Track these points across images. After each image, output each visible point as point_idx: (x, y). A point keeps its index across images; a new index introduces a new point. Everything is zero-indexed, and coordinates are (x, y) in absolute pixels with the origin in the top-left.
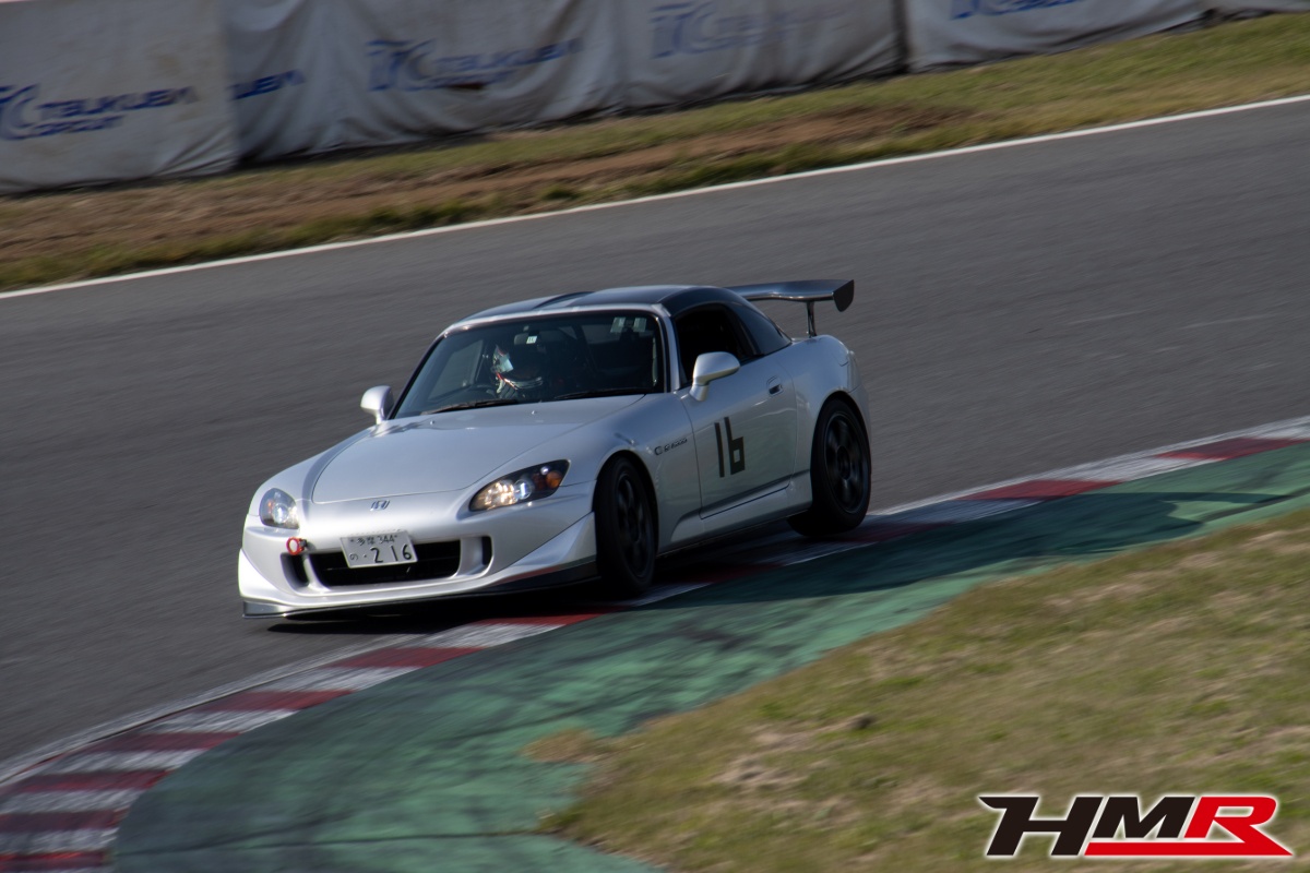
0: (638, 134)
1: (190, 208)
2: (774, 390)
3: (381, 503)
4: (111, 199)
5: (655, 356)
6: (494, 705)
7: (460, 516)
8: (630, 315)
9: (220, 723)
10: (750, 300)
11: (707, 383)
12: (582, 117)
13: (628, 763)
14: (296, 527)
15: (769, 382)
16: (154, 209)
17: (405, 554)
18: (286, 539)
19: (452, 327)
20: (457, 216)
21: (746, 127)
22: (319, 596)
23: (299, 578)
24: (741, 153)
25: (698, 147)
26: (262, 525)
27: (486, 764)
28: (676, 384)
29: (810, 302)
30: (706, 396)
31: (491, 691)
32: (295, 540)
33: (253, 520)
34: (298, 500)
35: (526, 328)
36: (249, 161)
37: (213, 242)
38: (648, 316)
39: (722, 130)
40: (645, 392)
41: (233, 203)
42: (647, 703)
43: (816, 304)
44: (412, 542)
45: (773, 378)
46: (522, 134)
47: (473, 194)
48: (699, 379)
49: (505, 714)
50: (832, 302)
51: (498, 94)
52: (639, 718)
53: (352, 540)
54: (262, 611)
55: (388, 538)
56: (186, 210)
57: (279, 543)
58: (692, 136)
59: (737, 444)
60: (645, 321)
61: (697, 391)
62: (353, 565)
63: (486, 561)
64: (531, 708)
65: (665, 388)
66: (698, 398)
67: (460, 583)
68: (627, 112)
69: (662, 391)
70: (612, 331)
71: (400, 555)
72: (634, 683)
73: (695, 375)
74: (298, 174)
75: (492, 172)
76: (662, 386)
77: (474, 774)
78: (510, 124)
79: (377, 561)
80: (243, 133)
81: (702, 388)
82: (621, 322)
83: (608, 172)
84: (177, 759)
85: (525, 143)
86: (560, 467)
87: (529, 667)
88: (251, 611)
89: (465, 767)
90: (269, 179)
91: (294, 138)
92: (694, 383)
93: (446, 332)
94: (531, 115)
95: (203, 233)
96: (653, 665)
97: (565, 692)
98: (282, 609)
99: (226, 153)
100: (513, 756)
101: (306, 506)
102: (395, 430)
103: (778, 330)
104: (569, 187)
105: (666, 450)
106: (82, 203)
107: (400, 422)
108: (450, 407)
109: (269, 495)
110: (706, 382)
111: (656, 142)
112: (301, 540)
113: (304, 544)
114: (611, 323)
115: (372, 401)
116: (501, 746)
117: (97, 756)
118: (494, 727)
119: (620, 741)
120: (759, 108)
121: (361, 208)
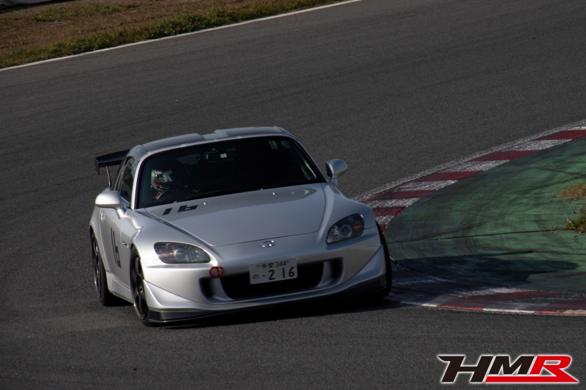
6: (544, 175)
9: (426, 186)
17: (291, 273)
18: (208, 268)
22: (227, 303)
26: (164, 264)
27: (541, 200)
31: (542, 169)
44: (297, 264)
49: (550, 178)
53: (258, 266)
55: (283, 263)
62: (253, 282)
64: (560, 175)
71: (287, 274)
77: (536, 205)
79: (270, 279)
82: (274, 143)
84: (409, 202)
87: (558, 158)
89: (533, 202)
97: (575, 168)
100: (554, 197)
116: (548, 192)
117: (374, 202)
118: (545, 184)
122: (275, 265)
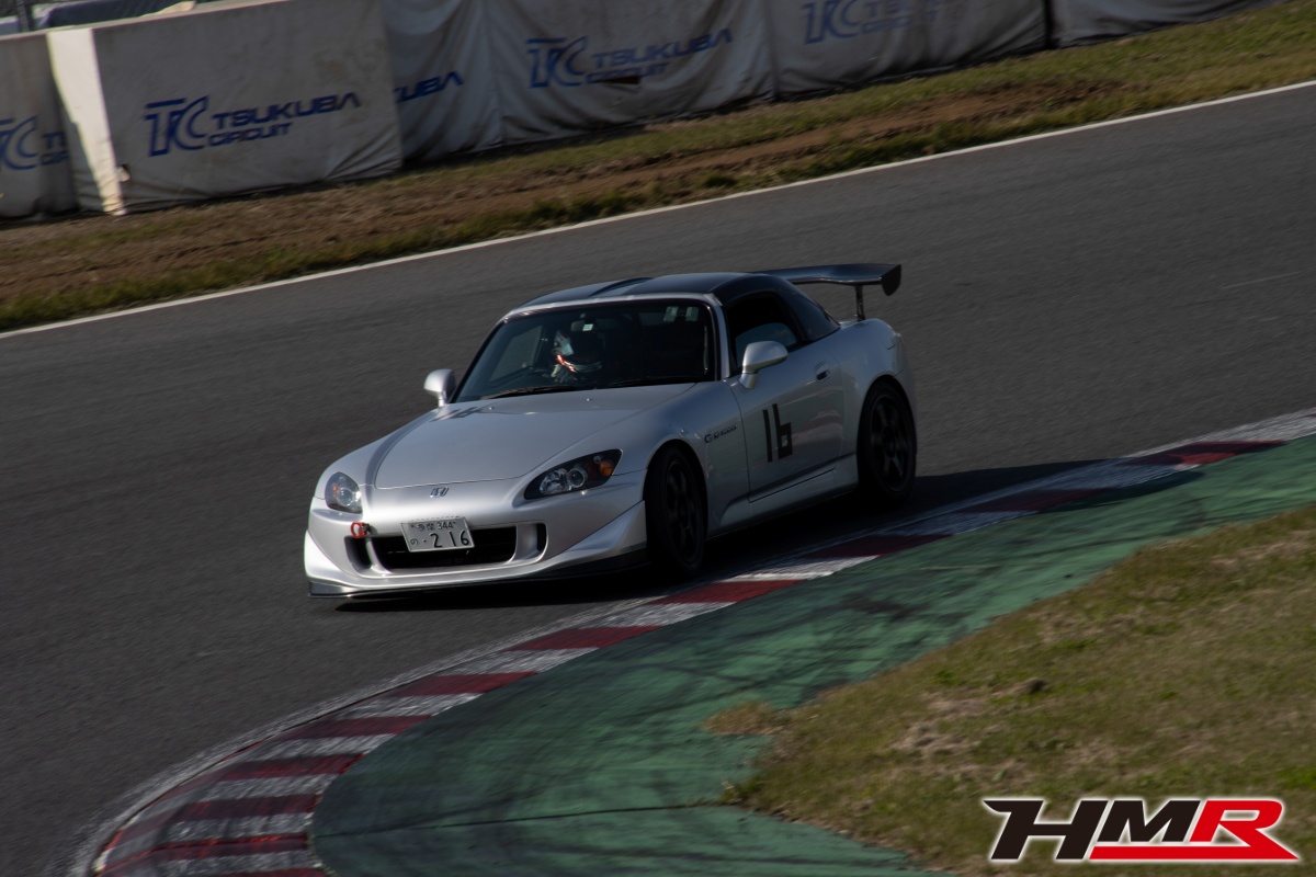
0: (789, 120)
1: (361, 209)
2: (822, 376)
3: (440, 490)
4: (284, 203)
5: (706, 345)
6: (672, 682)
7: (516, 504)
8: (682, 304)
9: (409, 708)
10: (795, 284)
11: (756, 372)
12: (737, 104)
13: (803, 735)
14: (359, 511)
15: (817, 367)
16: (328, 211)
17: (462, 539)
18: (350, 523)
19: (512, 313)
20: (617, 207)
21: (898, 108)
22: (380, 578)
23: (362, 561)
24: (892, 134)
25: (851, 130)
26: (327, 508)
27: (667, 739)
28: (726, 372)
29: (859, 286)
30: (755, 384)
31: (668, 668)
32: (359, 524)
33: (318, 503)
34: (361, 485)
35: (583, 316)
36: (415, 162)
37: (383, 242)
38: (700, 305)
39: (876, 112)
40: (696, 381)
41: (399, 204)
42: (820, 676)
43: (865, 288)
44: (469, 527)
45: (821, 364)
46: (676, 125)
47: (635, 184)
48: (748, 367)
49: (686, 689)
50: (880, 287)
51: (651, 86)
52: (813, 690)
53: (412, 525)
54: (327, 591)
55: (448, 524)
56: (357, 211)
57: (344, 526)
58: (844, 120)
59: (785, 430)
60: (697, 309)
61: (746, 378)
62: (413, 549)
63: (540, 547)
64: (709, 682)
65: (716, 377)
66: (747, 386)
67: (515, 567)
68: (779, 98)
69: (713, 380)
70: (665, 319)
71: (458, 540)
72: (807, 657)
73: (745, 364)
74: (463, 172)
75: (651, 162)
76: (713, 374)
77: (656, 750)
78: (666, 115)
79: (436, 546)
80: (407, 136)
81: (751, 376)
82: (674, 311)
83: (764, 157)
84: (370, 744)
85: (681, 133)
86: (612, 456)
87: (704, 644)
88: (316, 591)
89: (648, 742)
90: (434, 179)
91: (457, 137)
92: (744, 372)
93: (506, 318)
94: (687, 105)
95: (374, 232)
96: (826, 637)
97: (741, 667)
98: (346, 590)
99: (393, 154)
100: (695, 730)
101: (369, 492)
102: (457, 415)
103: (826, 316)
104: (728, 174)
105: (716, 437)
106: (255, 209)
107: (462, 406)
108: (508, 392)
109: (334, 479)
110: (755, 370)
111: (811, 127)
112: (364, 524)
113: (367, 528)
114: (664, 311)
115: (435, 384)
116: (681, 721)
117: (290, 744)
118: (674, 703)
119: (795, 714)
120: (911, 89)
121: (525, 202)
122: (437, 527)
